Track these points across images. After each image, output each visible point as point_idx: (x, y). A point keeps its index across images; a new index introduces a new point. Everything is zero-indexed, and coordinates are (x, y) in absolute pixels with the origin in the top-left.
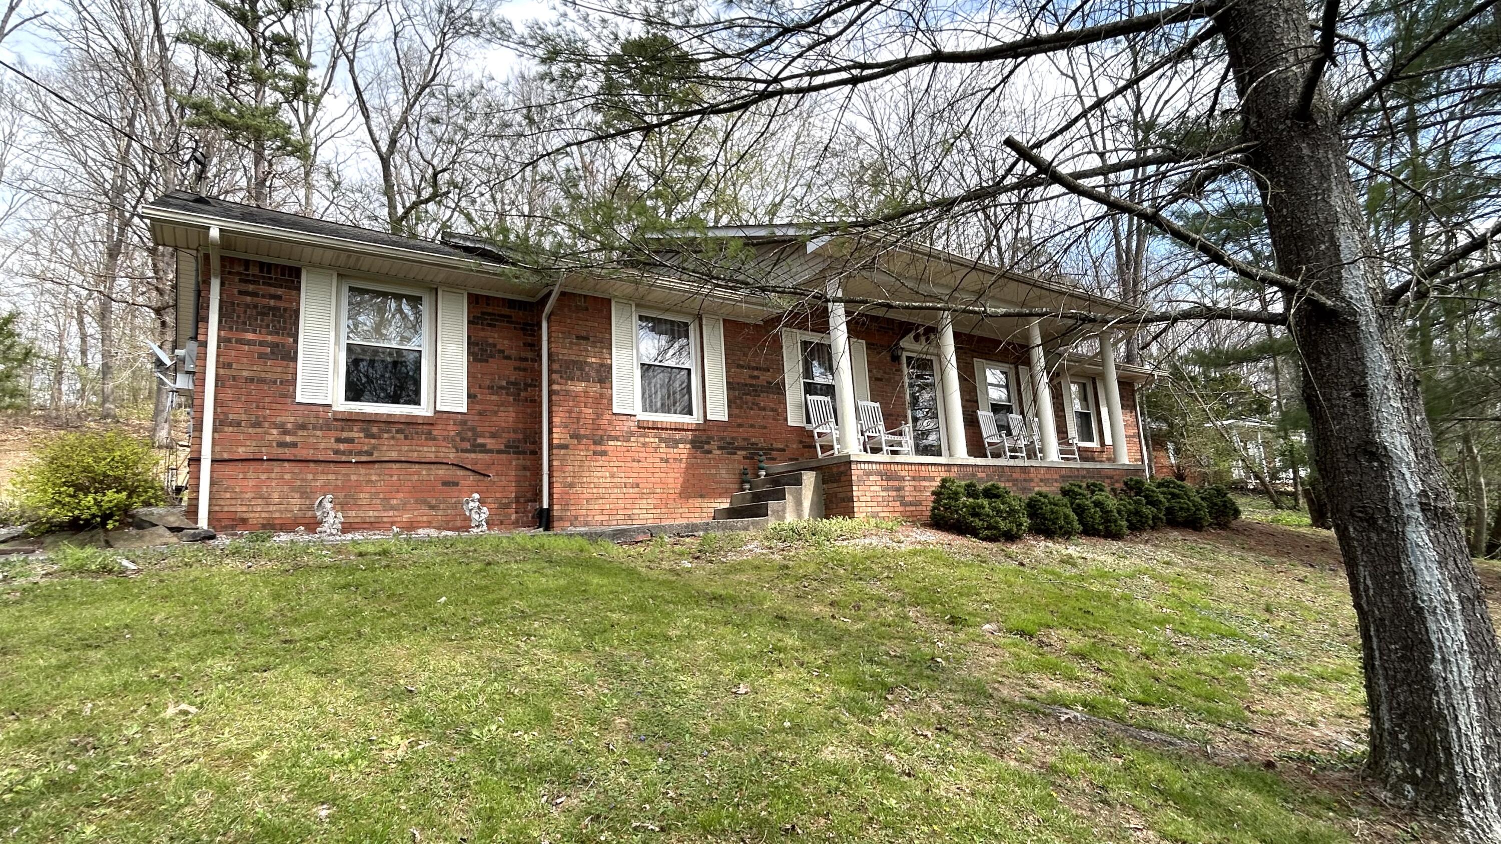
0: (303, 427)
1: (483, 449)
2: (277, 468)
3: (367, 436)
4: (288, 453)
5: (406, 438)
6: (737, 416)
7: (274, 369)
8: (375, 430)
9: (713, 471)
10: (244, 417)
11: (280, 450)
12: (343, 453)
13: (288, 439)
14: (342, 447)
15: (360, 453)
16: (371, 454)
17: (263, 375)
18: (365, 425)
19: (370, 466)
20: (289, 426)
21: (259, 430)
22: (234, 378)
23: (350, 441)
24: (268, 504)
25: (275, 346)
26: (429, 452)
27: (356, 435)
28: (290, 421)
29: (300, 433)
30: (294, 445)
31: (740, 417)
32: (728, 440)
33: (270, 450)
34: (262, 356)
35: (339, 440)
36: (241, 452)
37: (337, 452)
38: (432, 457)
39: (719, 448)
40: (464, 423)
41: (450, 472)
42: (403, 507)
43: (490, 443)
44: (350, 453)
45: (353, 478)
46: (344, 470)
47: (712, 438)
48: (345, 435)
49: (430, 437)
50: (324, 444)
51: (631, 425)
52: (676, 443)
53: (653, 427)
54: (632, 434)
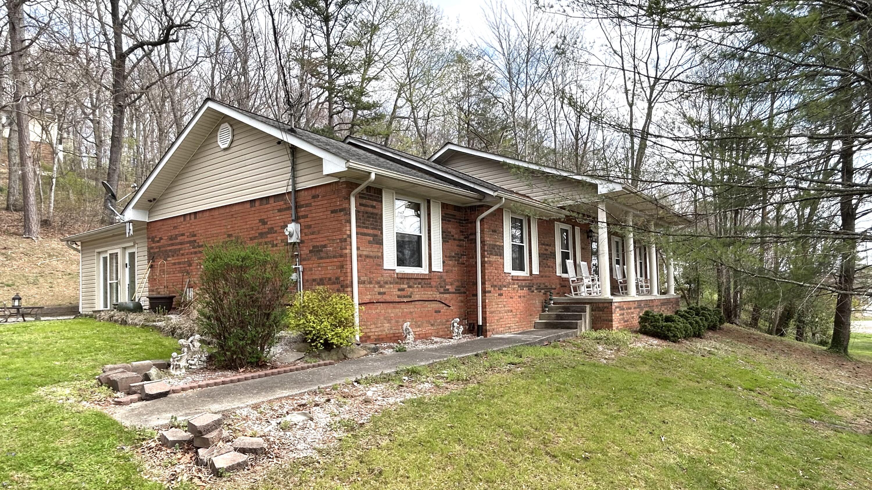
0: (387, 282)
1: (448, 291)
2: (379, 307)
3: (408, 287)
4: (383, 298)
5: (422, 287)
7: (376, 249)
8: (411, 282)
9: (534, 302)
11: (380, 296)
13: (382, 289)
14: (400, 293)
15: (407, 296)
16: (410, 297)
17: (371, 253)
18: (408, 281)
19: (410, 303)
20: (382, 282)
23: (403, 289)
25: (374, 236)
26: (431, 294)
27: (405, 286)
29: (386, 286)
30: (384, 293)
31: (542, 272)
32: (539, 284)
33: (376, 296)
34: (370, 242)
35: (399, 289)
36: (369, 298)
37: (399, 296)
38: (432, 297)
39: (536, 289)
40: (441, 277)
41: (437, 306)
42: (422, 326)
43: (450, 288)
44: (404, 296)
45: (405, 310)
48: (401, 286)
49: (429, 285)
50: (394, 292)
51: (510, 279)
52: (523, 288)
53: (517, 279)
54: (510, 284)
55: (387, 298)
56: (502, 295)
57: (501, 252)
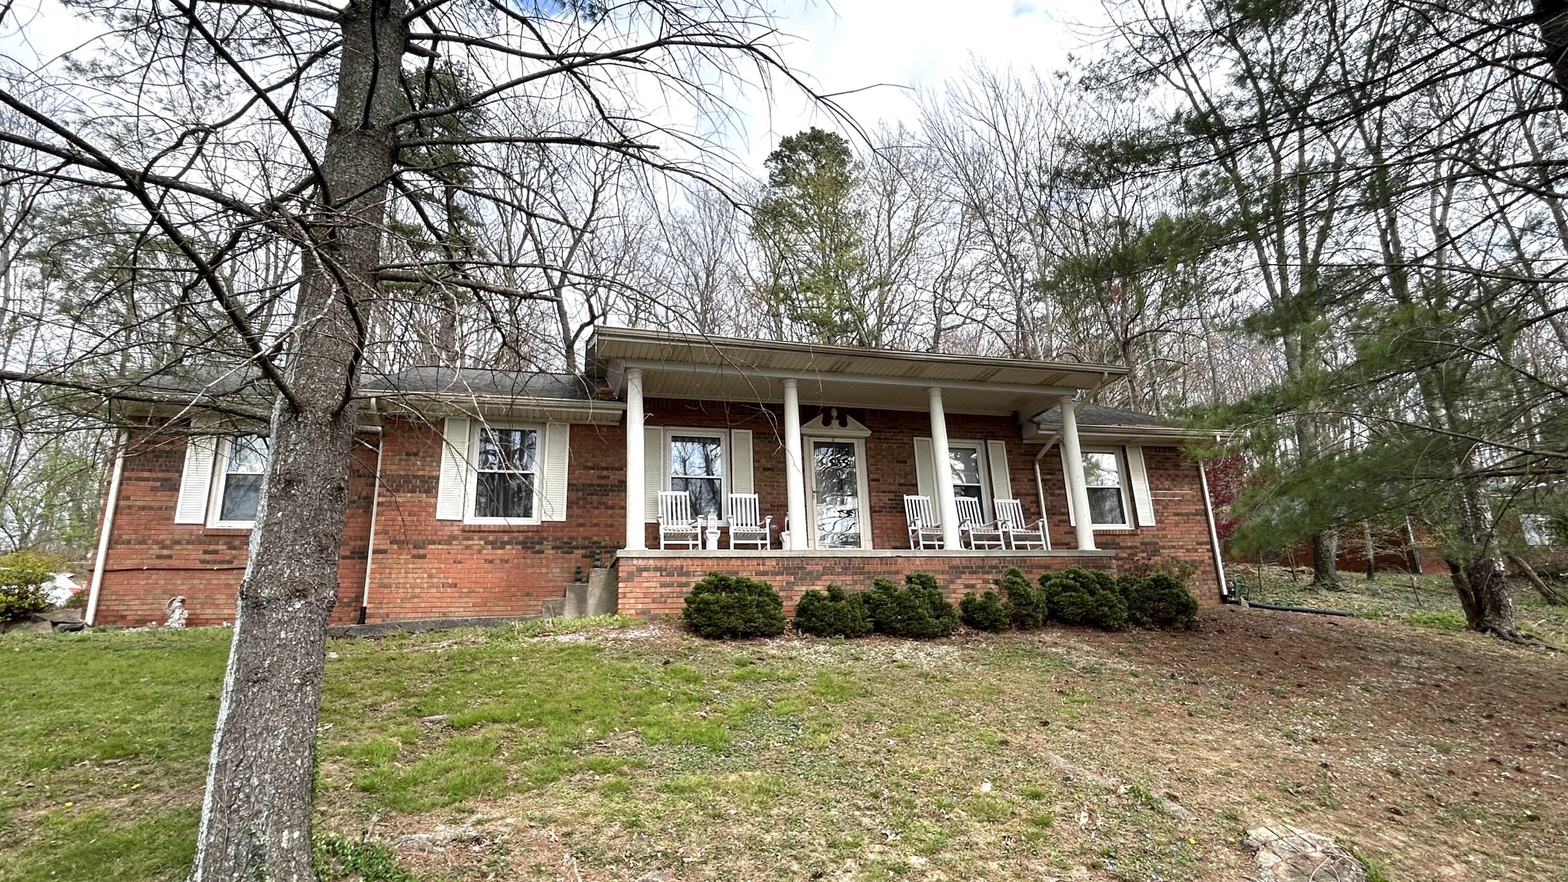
2: (154, 576)
3: (229, 548)
4: (165, 563)
6: (578, 516)
7: (162, 498)
9: (544, 570)
10: (133, 536)
11: (158, 561)
12: (208, 562)
13: (165, 552)
14: (207, 557)
15: (222, 562)
17: (153, 504)
18: (229, 540)
19: (229, 572)
20: (168, 542)
21: (144, 546)
22: (130, 507)
23: (216, 552)
24: (143, 604)
25: (166, 480)
27: (220, 547)
28: (168, 538)
29: (177, 547)
30: (170, 557)
31: (581, 517)
32: (565, 540)
33: (150, 561)
34: (153, 489)
35: (205, 552)
37: (202, 562)
39: (553, 548)
44: (215, 562)
45: (215, 582)
46: (208, 576)
47: (546, 539)
48: (211, 547)
50: (194, 556)
51: (456, 530)
52: (503, 546)
53: (479, 530)
54: (455, 538)
55: (175, 563)
56: (424, 557)
57: (430, 486)
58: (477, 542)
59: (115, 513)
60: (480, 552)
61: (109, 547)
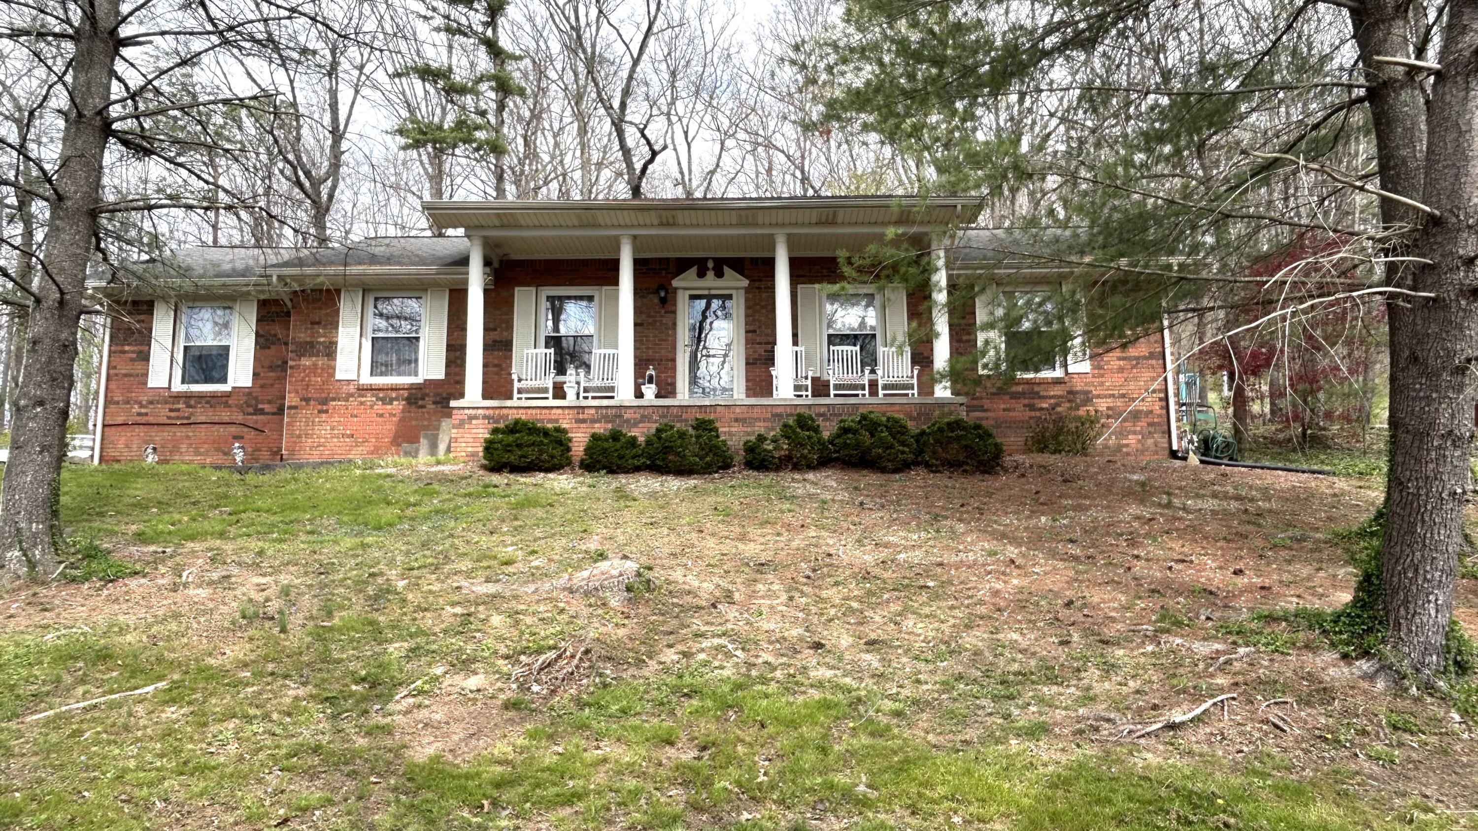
0: (151, 402)
1: (262, 412)
2: (137, 429)
3: (188, 407)
4: (143, 419)
5: (211, 407)
7: (138, 367)
8: (192, 402)
10: (121, 398)
12: (173, 418)
13: (143, 411)
14: (173, 414)
15: (183, 418)
16: (189, 419)
18: (187, 400)
19: (188, 426)
21: (128, 406)
22: (117, 375)
23: (178, 410)
25: (140, 352)
26: (226, 416)
27: (181, 406)
28: (144, 399)
31: (456, 375)
34: (132, 360)
35: (171, 410)
36: (120, 420)
37: (169, 418)
38: (226, 419)
39: (434, 403)
40: (250, 394)
41: (237, 431)
42: (206, 454)
43: (267, 407)
44: (178, 418)
45: (178, 434)
46: (173, 429)
47: (428, 395)
49: (227, 405)
50: (162, 413)
51: (352, 388)
52: (391, 401)
53: (371, 389)
54: (352, 395)
55: (151, 419)
56: (327, 411)
57: (330, 351)
58: (369, 398)
59: (108, 380)
60: (372, 407)
61: (105, 407)
